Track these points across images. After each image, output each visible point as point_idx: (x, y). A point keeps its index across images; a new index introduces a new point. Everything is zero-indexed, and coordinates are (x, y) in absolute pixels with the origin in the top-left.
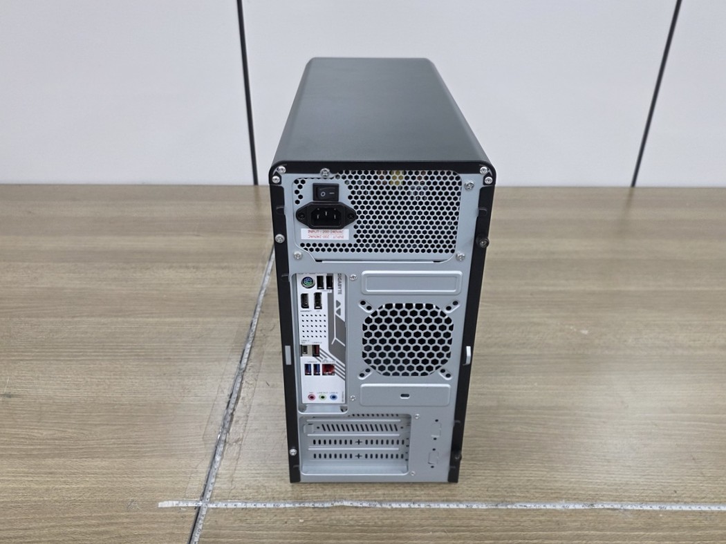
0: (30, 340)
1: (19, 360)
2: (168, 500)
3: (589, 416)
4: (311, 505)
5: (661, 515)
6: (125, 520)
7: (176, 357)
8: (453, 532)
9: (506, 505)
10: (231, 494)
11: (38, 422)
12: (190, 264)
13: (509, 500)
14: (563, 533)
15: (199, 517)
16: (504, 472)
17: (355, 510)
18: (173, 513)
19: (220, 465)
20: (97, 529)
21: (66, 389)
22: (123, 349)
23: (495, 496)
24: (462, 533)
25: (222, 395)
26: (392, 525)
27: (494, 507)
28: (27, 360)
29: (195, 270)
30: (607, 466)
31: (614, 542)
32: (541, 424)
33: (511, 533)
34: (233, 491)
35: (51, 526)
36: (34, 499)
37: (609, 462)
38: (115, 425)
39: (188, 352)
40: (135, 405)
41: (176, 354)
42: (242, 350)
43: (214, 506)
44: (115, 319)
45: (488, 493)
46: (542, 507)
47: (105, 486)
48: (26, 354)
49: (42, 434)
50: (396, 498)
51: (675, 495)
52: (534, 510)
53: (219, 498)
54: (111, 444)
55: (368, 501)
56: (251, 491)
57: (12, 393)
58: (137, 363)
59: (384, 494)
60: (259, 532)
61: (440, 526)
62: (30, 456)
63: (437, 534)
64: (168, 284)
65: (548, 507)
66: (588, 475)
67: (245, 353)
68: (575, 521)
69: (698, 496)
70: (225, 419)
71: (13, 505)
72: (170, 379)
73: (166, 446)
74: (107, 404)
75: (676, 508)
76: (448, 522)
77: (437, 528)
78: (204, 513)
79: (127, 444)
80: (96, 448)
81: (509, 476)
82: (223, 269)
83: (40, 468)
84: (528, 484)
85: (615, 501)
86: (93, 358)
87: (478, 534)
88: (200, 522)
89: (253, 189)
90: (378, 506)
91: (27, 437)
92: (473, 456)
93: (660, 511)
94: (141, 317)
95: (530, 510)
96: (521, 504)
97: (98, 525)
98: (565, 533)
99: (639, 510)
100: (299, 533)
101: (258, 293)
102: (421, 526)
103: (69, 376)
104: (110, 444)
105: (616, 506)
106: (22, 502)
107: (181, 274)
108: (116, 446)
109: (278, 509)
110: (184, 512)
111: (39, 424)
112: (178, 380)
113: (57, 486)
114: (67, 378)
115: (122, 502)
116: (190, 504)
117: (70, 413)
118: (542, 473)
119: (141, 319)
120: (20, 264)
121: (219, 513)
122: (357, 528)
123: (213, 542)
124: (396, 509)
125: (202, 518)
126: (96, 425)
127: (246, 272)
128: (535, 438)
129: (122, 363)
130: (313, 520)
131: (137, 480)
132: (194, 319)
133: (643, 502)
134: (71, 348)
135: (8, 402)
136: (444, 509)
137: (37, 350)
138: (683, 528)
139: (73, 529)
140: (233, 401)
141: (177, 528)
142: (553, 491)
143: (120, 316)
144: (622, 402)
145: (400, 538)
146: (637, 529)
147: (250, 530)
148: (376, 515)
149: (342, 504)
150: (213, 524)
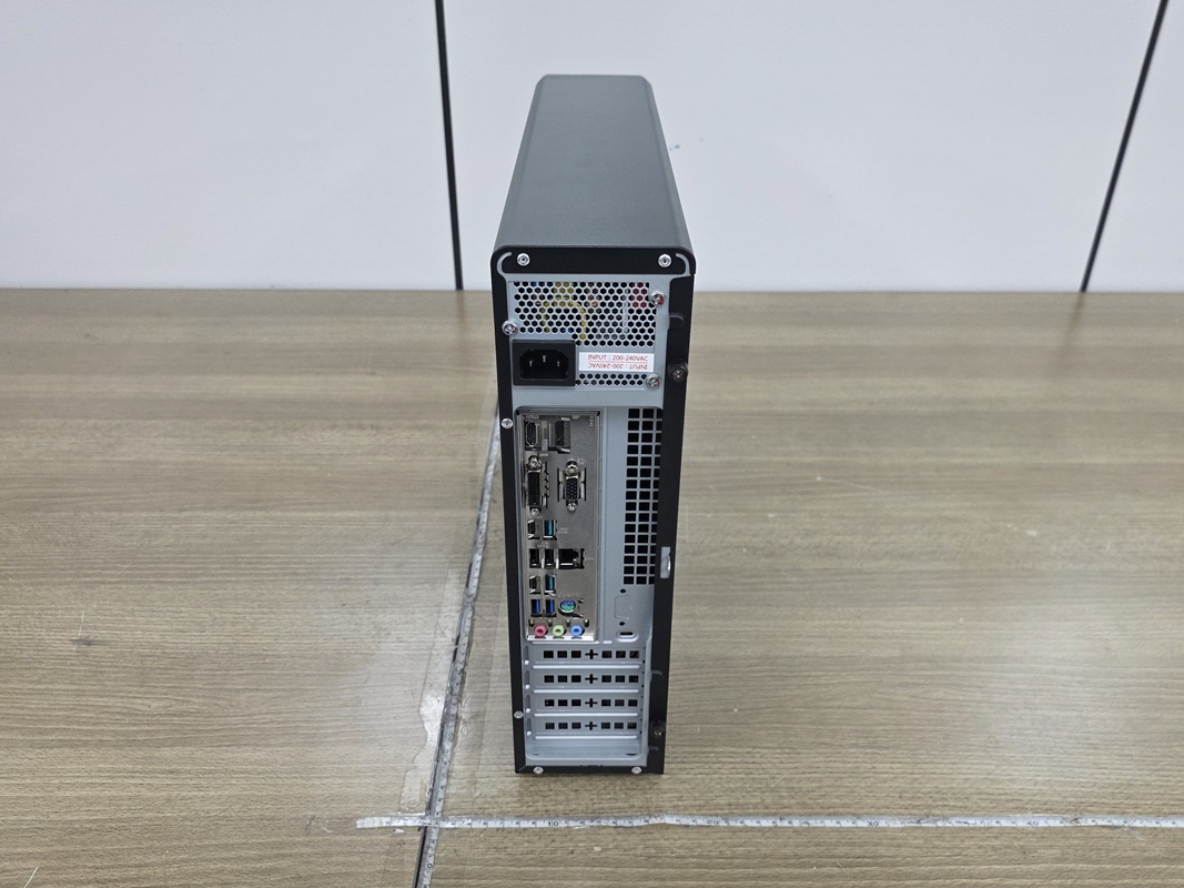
0: (110, 549)
1: (96, 582)
2: (372, 816)
3: (1054, 672)
4: (611, 823)
6: (304, 850)
7: (359, 577)
8: (851, 866)
9: (935, 822)
10: (476, 806)
11: (142, 687)
12: (365, 422)
13: (937, 812)
14: (1033, 867)
15: (427, 843)
16: (925, 766)
17: (685, 830)
18: (383, 837)
19: (453, 755)
20: (259, 865)
21: (181, 631)
22: (269, 563)
23: (915, 807)
24: (866, 868)
25: (442, 639)
26: (748, 856)
27: (915, 825)
28: (110, 583)
29: (374, 432)
30: (1093, 754)
31: (1119, 882)
32: (977, 687)
33: (947, 867)
34: (478, 801)
35: (182, 861)
36: (149, 814)
37: (1096, 749)
38: (271, 690)
39: (376, 567)
40: (301, 657)
41: (359, 571)
42: (468, 565)
43: (449, 825)
44: (250, 514)
45: (902, 803)
46: (994, 824)
47: (264, 793)
48: (108, 572)
49: (149, 706)
50: (751, 811)
52: (980, 828)
53: (455, 812)
54: (266, 723)
55: (705, 815)
56: (509, 799)
57: (92, 638)
58: (295, 587)
59: (730, 805)
60: (528, 868)
61: (829, 856)
62: (133, 743)
63: (825, 870)
64: (332, 455)
65: (1005, 823)
66: (1065, 770)
67: (474, 569)
68: (1051, 847)
70: (452, 679)
71: (113, 825)
72: (353, 613)
73: (359, 726)
74: (252, 655)
76: (841, 850)
77: (824, 860)
78: (434, 837)
79: (293, 722)
80: (243, 728)
81: (934, 773)
82: (420, 429)
83: (152, 764)
84: (967, 785)
85: (1114, 813)
86: (220, 578)
87: (892, 870)
88: (430, 851)
89: (454, 296)
90: (723, 824)
91: (125, 711)
92: (871, 740)
94: (293, 510)
95: (974, 829)
96: (958, 819)
97: (261, 859)
98: (1038, 867)
99: (1155, 828)
100: (597, 869)
101: (483, 469)
102: (796, 856)
103: (184, 609)
104: (263, 723)
105: (1115, 822)
106: (129, 820)
107: (351, 439)
108: (275, 725)
109: (556, 830)
110: (400, 835)
111: (142, 690)
112: (367, 615)
113: (184, 794)
114: (181, 612)
115: (297, 819)
116: (410, 823)
117: (193, 670)
118: (987, 767)
119: (294, 514)
120: (81, 421)
121: (459, 837)
122: (691, 860)
123: (455, 885)
124: (752, 828)
125: (433, 845)
126: (238, 691)
127: (458, 435)
128: (969, 710)
129: (271, 587)
130: (616, 847)
131: (317, 782)
132: (383, 514)
133: (1159, 814)
134: (182, 563)
135: (86, 652)
136: (832, 828)
137: (127, 566)
139: (219, 865)
140: (462, 649)
141: (393, 863)
142: (1009, 798)
143: (261, 509)
144: (1107, 649)
145: (765, 877)
146: (1155, 860)
147: (514, 866)
148: (721, 839)
149: (663, 821)
150: (451, 856)
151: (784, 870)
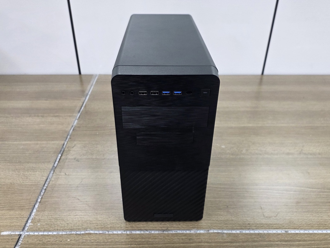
2: (6, 231)
4: (75, 233)
5: (240, 235)
7: (24, 161)
8: (140, 245)
9: (168, 231)
10: (38, 228)
12: (40, 115)
14: (192, 244)
17: (96, 235)
18: (7, 237)
23: (164, 227)
24: (144, 245)
26: (112, 242)
27: (162, 232)
29: (42, 118)
33: (167, 245)
34: (39, 226)
37: (221, 210)
39: (30, 158)
42: (56, 157)
43: (28, 234)
46: (185, 232)
50: (116, 229)
51: (249, 225)
52: (180, 233)
53: (31, 230)
55: (103, 230)
56: (47, 226)
58: (4, 164)
59: (111, 227)
60: (47, 246)
61: (134, 242)
63: (132, 246)
64: (27, 124)
65: (188, 232)
66: (210, 216)
67: (57, 159)
68: (199, 239)
69: (259, 226)
72: (19, 172)
73: (10, 205)
75: (247, 232)
76: (139, 240)
77: (133, 243)
78: (22, 237)
82: (55, 116)
85: (220, 229)
88: (20, 241)
90: (107, 233)
93: (240, 233)
94: (11, 141)
96: (175, 231)
99: (230, 233)
100: (67, 246)
101: (70, 129)
102: (125, 242)
105: (219, 231)
107: (34, 120)
109: (58, 235)
110: (13, 237)
112: (23, 172)
116: (16, 233)
121: (30, 237)
122: (95, 243)
124: (115, 234)
125: (21, 239)
127: (66, 118)
130: (74, 240)
132: (36, 142)
133: (233, 229)
136: (138, 234)
138: (249, 241)
140: (47, 183)
141: (8, 245)
143: (1, 141)
146: (227, 242)
147: (43, 245)
148: (105, 237)
149: (89, 232)
150: (26, 242)
151: (121, 246)
